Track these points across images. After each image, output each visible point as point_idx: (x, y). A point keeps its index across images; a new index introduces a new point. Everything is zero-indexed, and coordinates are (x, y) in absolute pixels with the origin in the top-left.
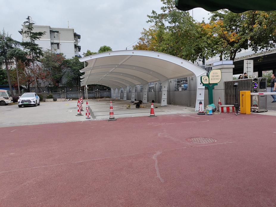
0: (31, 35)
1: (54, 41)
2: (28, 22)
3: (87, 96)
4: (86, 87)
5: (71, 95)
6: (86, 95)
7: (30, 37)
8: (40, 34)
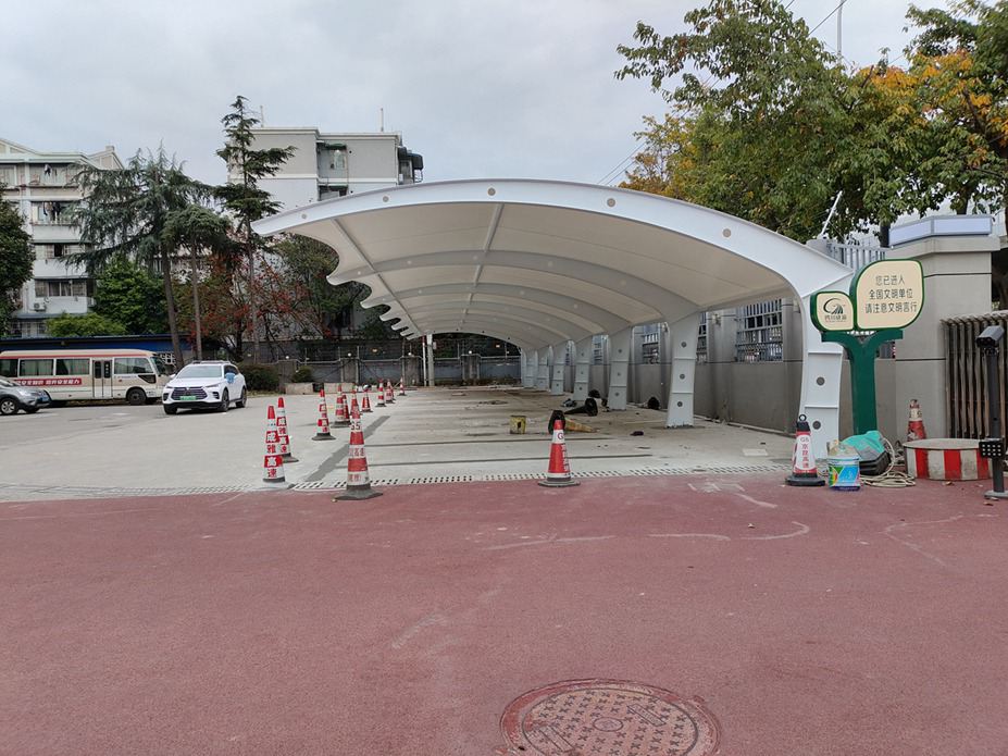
0: (247, 159)
1: (331, 180)
2: (237, 116)
3: (431, 377)
4: (429, 341)
5: (378, 372)
6: (430, 372)
7: (242, 168)
8: (276, 155)
